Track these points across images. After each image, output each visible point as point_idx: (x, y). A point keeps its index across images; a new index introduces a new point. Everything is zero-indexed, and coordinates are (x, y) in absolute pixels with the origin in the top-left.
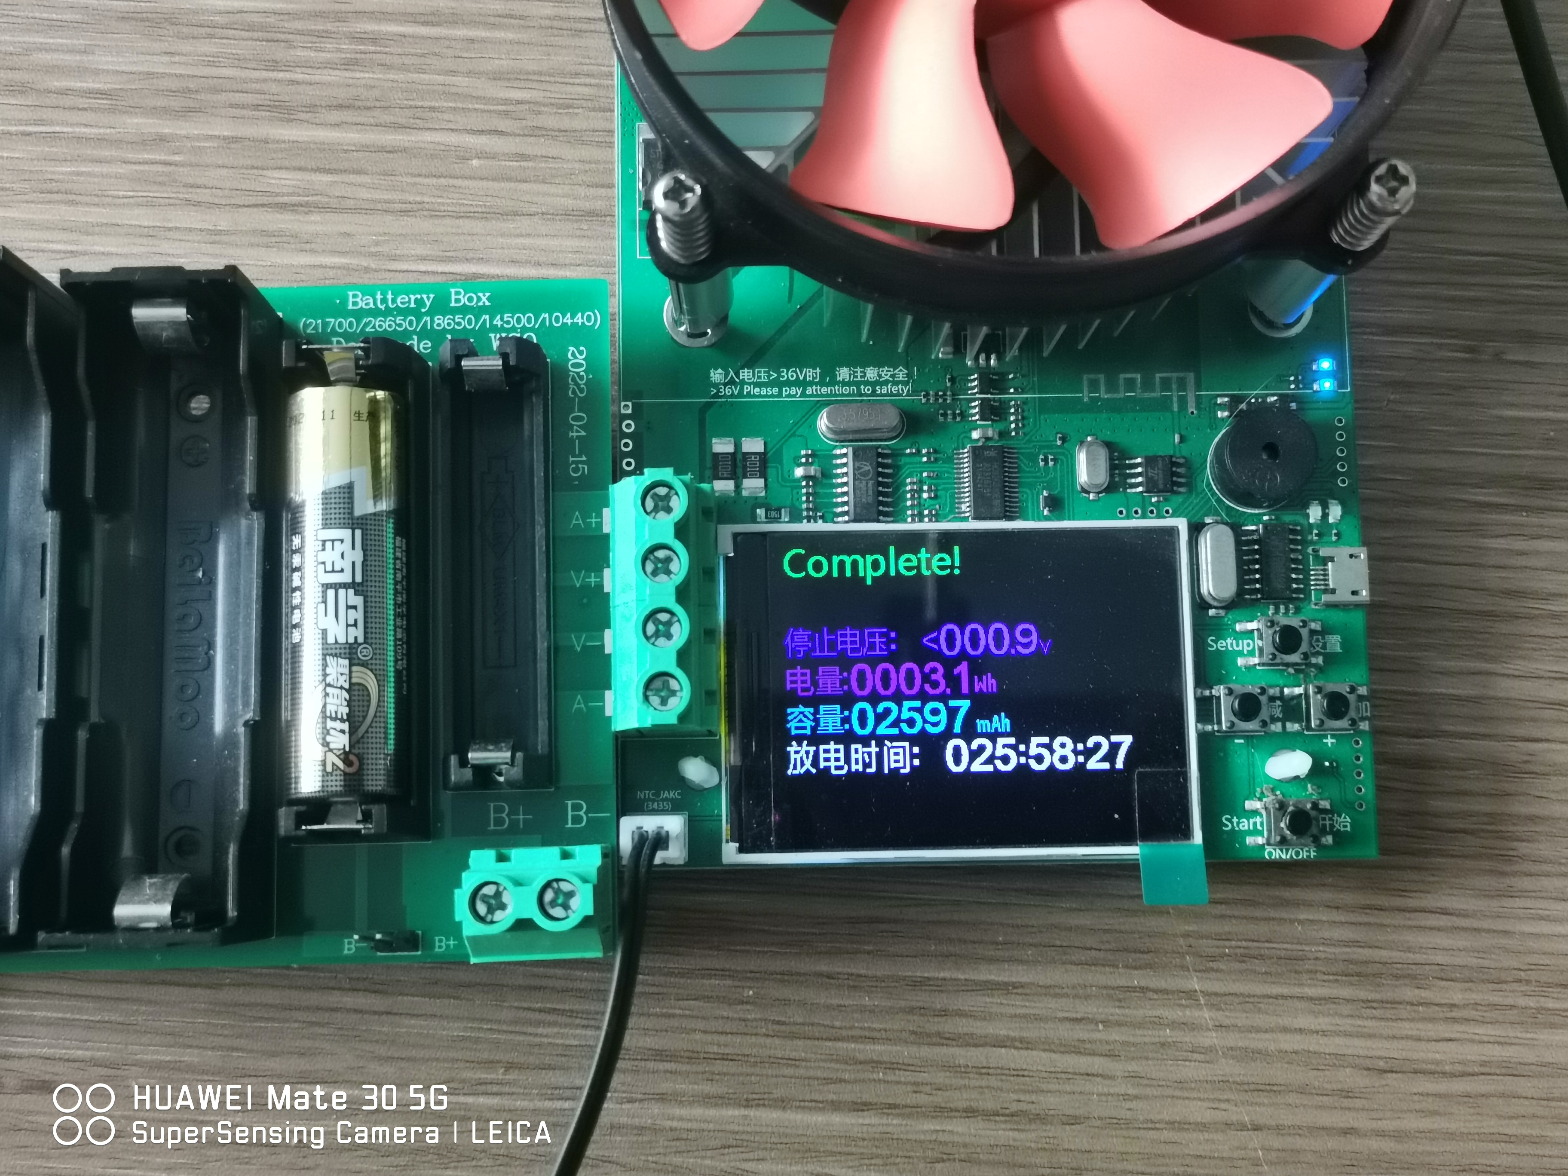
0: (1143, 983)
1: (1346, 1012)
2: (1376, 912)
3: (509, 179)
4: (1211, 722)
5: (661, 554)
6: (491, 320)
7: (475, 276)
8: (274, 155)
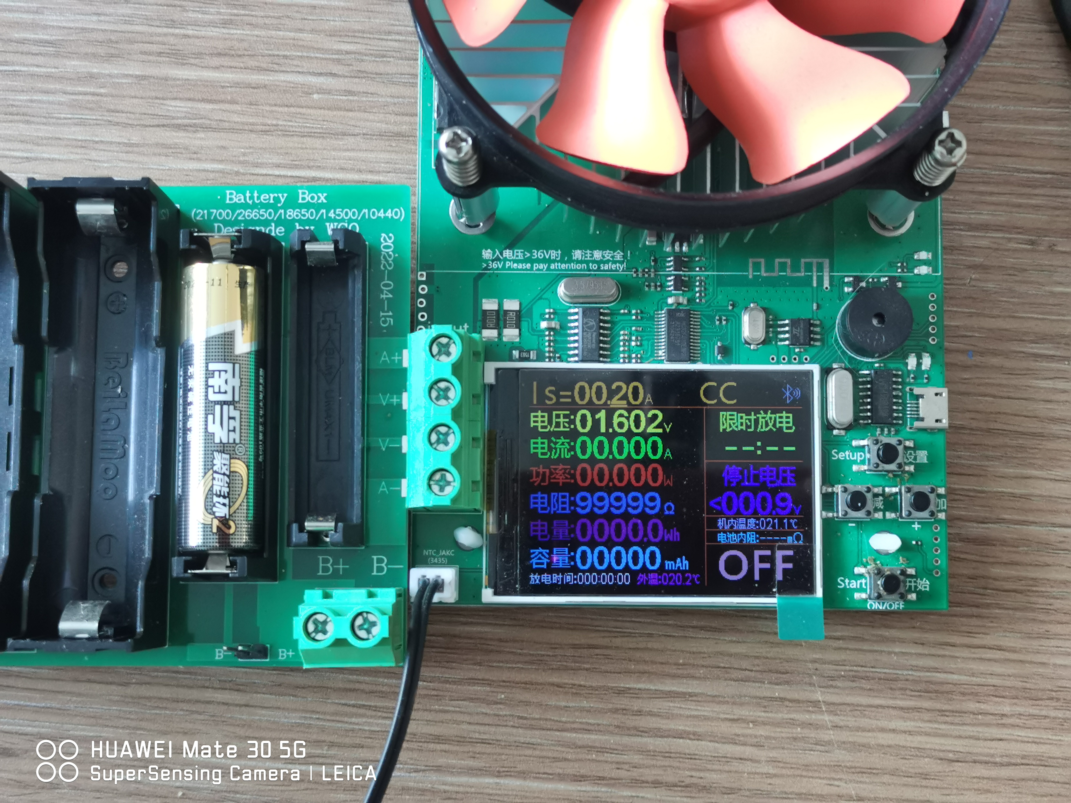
0: (782, 695)
1: (926, 718)
2: (951, 648)
3: (340, 109)
4: (833, 511)
5: (442, 385)
6: (327, 213)
7: (314, 179)
8: (171, 89)
